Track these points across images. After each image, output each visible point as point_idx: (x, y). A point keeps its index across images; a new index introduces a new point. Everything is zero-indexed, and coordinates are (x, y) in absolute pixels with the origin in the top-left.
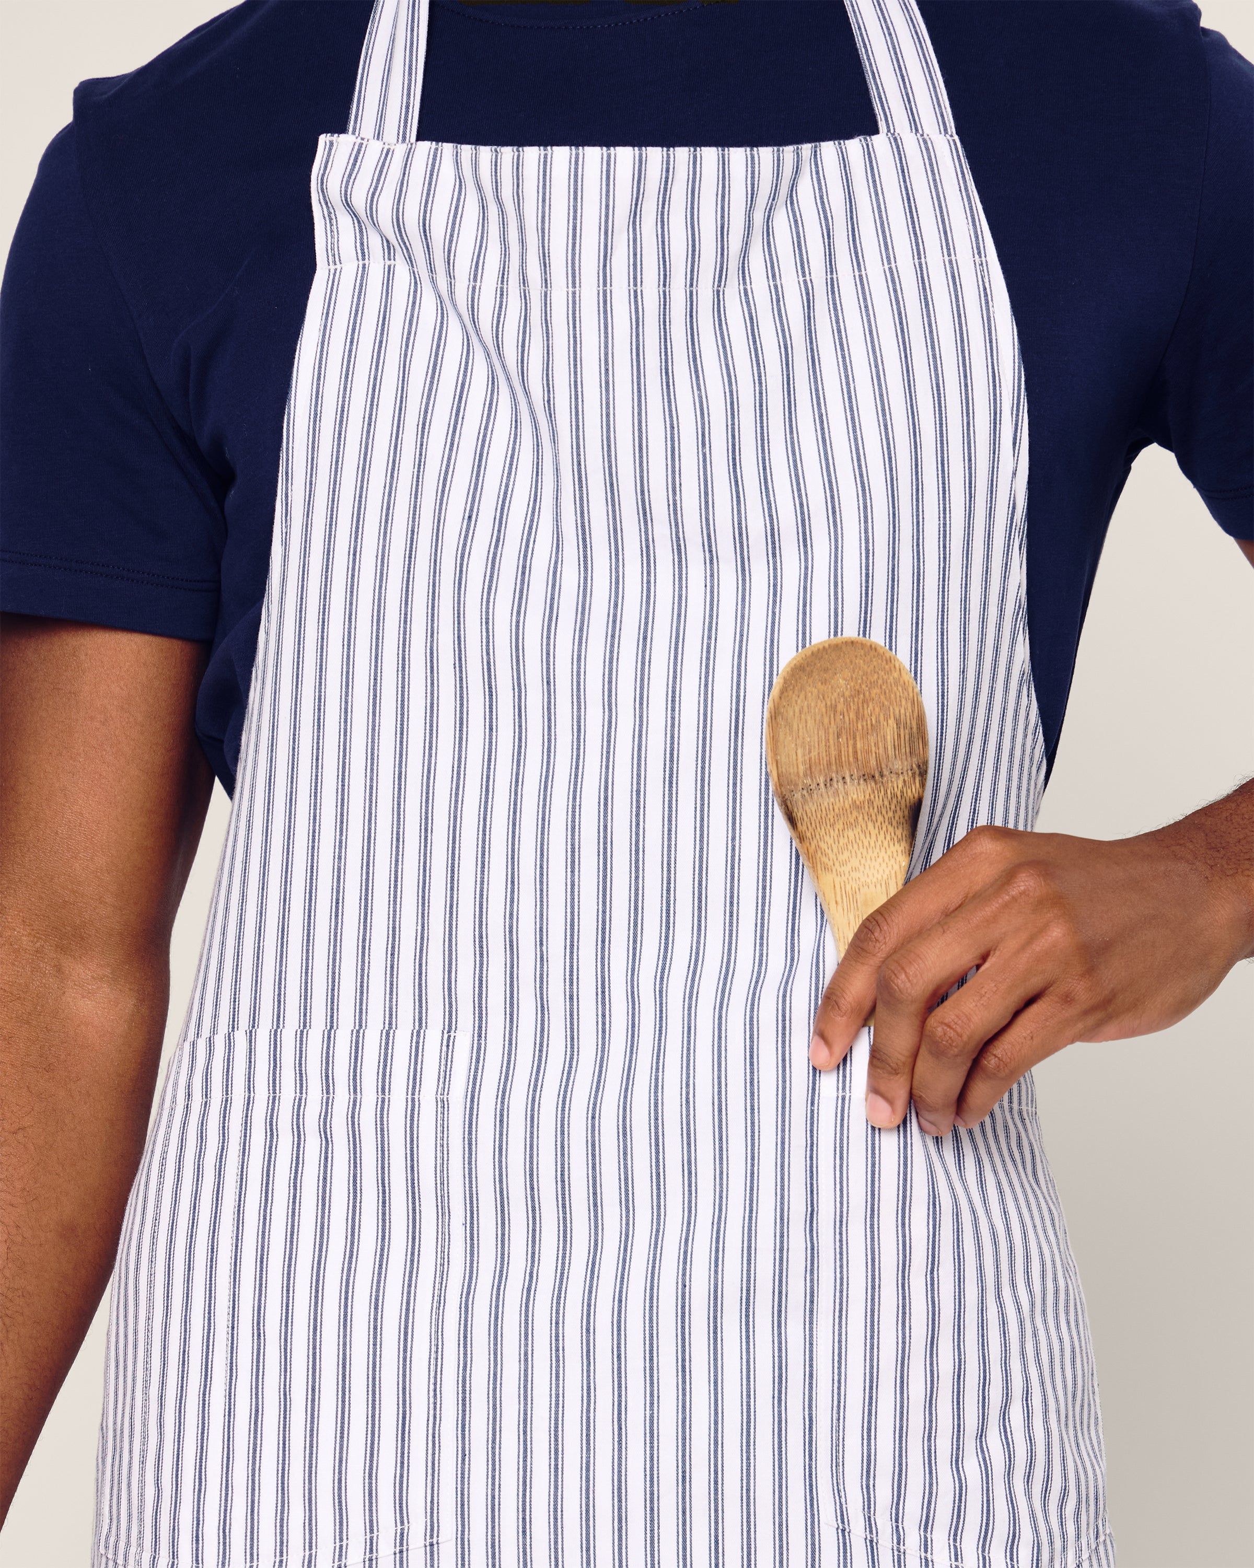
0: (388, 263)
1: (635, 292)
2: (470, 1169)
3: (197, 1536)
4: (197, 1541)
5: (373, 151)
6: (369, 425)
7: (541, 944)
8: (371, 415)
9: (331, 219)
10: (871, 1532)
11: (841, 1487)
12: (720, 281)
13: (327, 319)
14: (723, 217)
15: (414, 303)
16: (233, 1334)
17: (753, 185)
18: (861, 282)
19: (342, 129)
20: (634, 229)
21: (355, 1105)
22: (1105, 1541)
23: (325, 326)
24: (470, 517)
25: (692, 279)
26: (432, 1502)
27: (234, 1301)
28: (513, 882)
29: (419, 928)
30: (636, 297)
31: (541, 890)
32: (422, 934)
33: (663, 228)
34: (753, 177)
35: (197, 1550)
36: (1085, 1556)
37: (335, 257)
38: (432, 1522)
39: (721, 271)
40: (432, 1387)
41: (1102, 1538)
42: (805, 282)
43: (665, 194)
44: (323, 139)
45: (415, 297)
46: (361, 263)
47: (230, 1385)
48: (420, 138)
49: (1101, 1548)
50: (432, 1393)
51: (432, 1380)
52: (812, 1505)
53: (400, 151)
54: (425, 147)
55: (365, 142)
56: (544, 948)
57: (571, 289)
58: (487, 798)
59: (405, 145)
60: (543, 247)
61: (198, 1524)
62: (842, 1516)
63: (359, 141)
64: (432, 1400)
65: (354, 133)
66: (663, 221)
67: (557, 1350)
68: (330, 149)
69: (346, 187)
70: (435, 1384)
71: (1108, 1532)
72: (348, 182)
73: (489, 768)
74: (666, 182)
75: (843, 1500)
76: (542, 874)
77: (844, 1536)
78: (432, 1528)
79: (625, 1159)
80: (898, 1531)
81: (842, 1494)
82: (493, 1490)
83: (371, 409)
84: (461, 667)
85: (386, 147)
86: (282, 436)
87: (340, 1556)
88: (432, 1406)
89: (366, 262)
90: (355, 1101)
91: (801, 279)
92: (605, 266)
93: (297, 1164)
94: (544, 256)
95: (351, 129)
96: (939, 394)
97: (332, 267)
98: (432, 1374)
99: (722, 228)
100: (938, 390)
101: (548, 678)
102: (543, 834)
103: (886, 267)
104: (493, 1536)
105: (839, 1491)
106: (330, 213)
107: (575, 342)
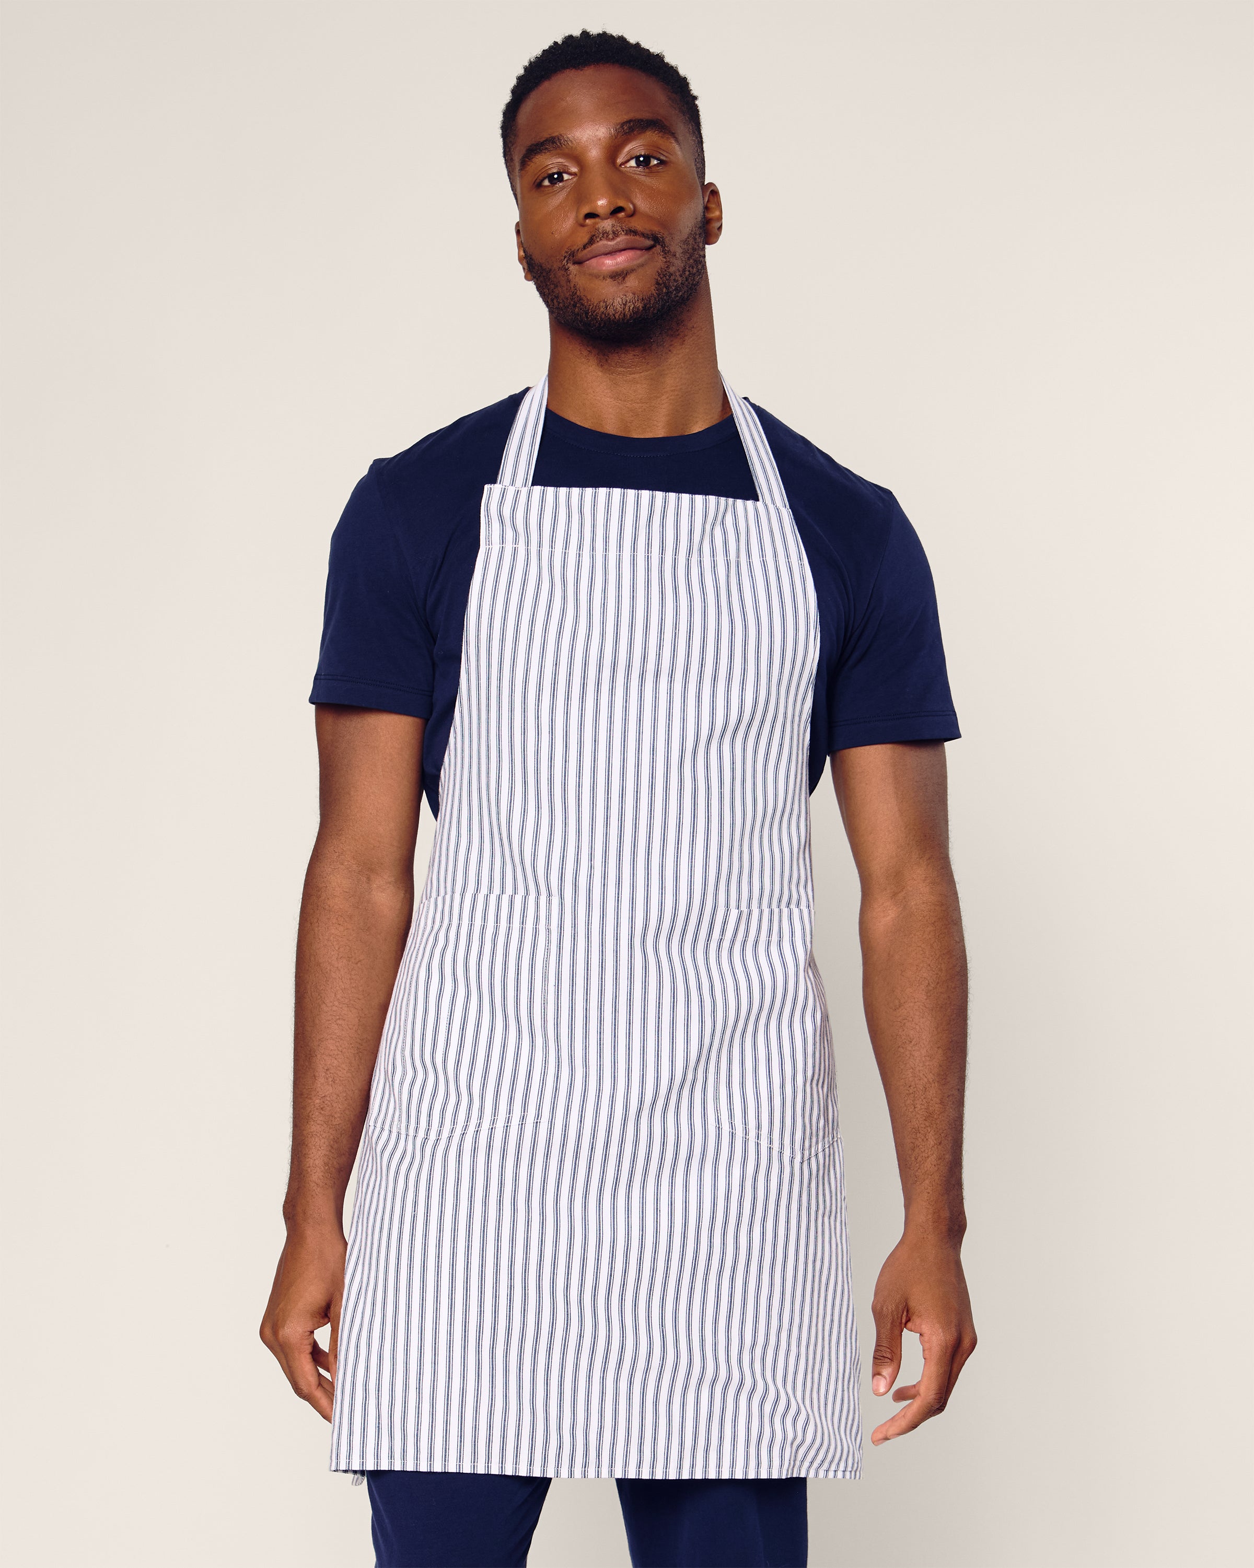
0: (514, 546)
1: (648, 556)
2: (559, 960)
3: (430, 1114)
4: (430, 1116)
5: (511, 492)
6: (504, 620)
7: (591, 861)
8: (505, 616)
9: (489, 525)
10: (732, 1129)
11: (718, 1109)
12: (689, 555)
13: (485, 571)
14: (691, 525)
15: (527, 564)
16: (449, 1027)
17: (706, 512)
18: (750, 564)
19: (494, 482)
20: (649, 528)
21: (509, 929)
22: (837, 1140)
23: (484, 574)
24: (556, 664)
25: (676, 552)
26: (539, 1106)
27: (451, 1012)
28: (579, 832)
29: (533, 851)
30: (648, 559)
31: (592, 836)
32: (535, 853)
33: (663, 529)
34: (706, 509)
35: (429, 1120)
36: (827, 1146)
37: (489, 542)
38: (539, 1113)
39: (690, 550)
40: (544, 1059)
41: (835, 1139)
42: (727, 560)
43: (664, 513)
44: (487, 487)
45: (527, 562)
46: (501, 546)
47: (446, 1049)
48: (533, 485)
49: (835, 1143)
50: (544, 1062)
51: (544, 1056)
52: (704, 1116)
53: (524, 491)
54: (538, 489)
55: (506, 488)
56: (592, 862)
57: (618, 553)
58: (565, 793)
59: (526, 488)
60: (606, 533)
61: (431, 1109)
62: (718, 1121)
63: (504, 487)
64: (544, 1065)
65: (500, 483)
66: (663, 526)
67: (600, 1045)
68: (490, 491)
69: (500, 508)
70: (546, 1058)
71: (839, 1137)
72: (500, 506)
73: (565, 780)
74: (665, 508)
75: (719, 1115)
76: (592, 829)
77: (719, 1130)
78: (538, 1116)
79: (631, 960)
80: (746, 1129)
81: (719, 1112)
82: (569, 1103)
83: (505, 613)
84: (552, 733)
85: (517, 489)
86: (464, 625)
87: (493, 1123)
88: (543, 1068)
89: (504, 545)
90: (509, 927)
91: (725, 558)
92: (634, 544)
93: (480, 955)
94: (606, 537)
95: (499, 481)
96: (784, 619)
97: (488, 547)
98: (544, 1053)
99: (691, 530)
100: (783, 617)
101: (595, 739)
102: (593, 810)
103: (761, 559)
104: (566, 1121)
105: (717, 1111)
106: (489, 521)
107: (619, 577)
